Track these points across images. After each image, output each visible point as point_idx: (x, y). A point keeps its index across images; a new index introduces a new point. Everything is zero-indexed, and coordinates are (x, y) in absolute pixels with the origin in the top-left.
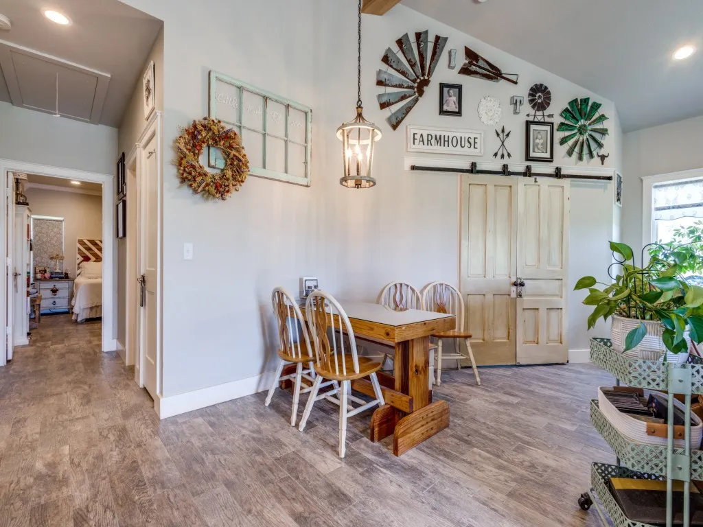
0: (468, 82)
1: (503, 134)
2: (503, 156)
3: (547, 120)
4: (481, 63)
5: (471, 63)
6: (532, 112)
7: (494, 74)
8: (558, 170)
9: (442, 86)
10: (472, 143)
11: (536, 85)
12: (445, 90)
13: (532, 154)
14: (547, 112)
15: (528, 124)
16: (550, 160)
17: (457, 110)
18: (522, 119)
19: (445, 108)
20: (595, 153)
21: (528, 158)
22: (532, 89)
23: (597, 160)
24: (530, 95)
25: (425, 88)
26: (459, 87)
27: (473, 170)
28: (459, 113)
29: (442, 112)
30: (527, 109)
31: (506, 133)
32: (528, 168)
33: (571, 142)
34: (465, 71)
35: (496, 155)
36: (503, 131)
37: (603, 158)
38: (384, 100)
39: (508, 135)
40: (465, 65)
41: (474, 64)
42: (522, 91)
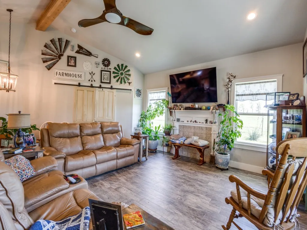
0: (78, 56)
1: (92, 74)
2: (92, 81)
3: (109, 70)
4: (84, 50)
5: (80, 50)
6: (104, 67)
7: (89, 54)
8: (112, 86)
9: (68, 57)
10: (80, 76)
11: (105, 59)
12: (70, 58)
13: (103, 81)
14: (109, 67)
15: (102, 71)
16: (110, 83)
17: (74, 65)
18: (100, 69)
19: (69, 64)
20: (126, 82)
21: (101, 82)
22: (103, 60)
23: (127, 84)
24: (102, 62)
25: (61, 57)
26: (75, 58)
27: (79, 85)
28: (75, 66)
29: (68, 65)
30: (101, 66)
31: (93, 73)
32: (100, 85)
33: (117, 78)
34: (77, 52)
35: (89, 80)
36: (92, 73)
37: (129, 83)
38: (45, 60)
39: (94, 74)
40: (78, 50)
41: (81, 50)
42: (100, 60)
